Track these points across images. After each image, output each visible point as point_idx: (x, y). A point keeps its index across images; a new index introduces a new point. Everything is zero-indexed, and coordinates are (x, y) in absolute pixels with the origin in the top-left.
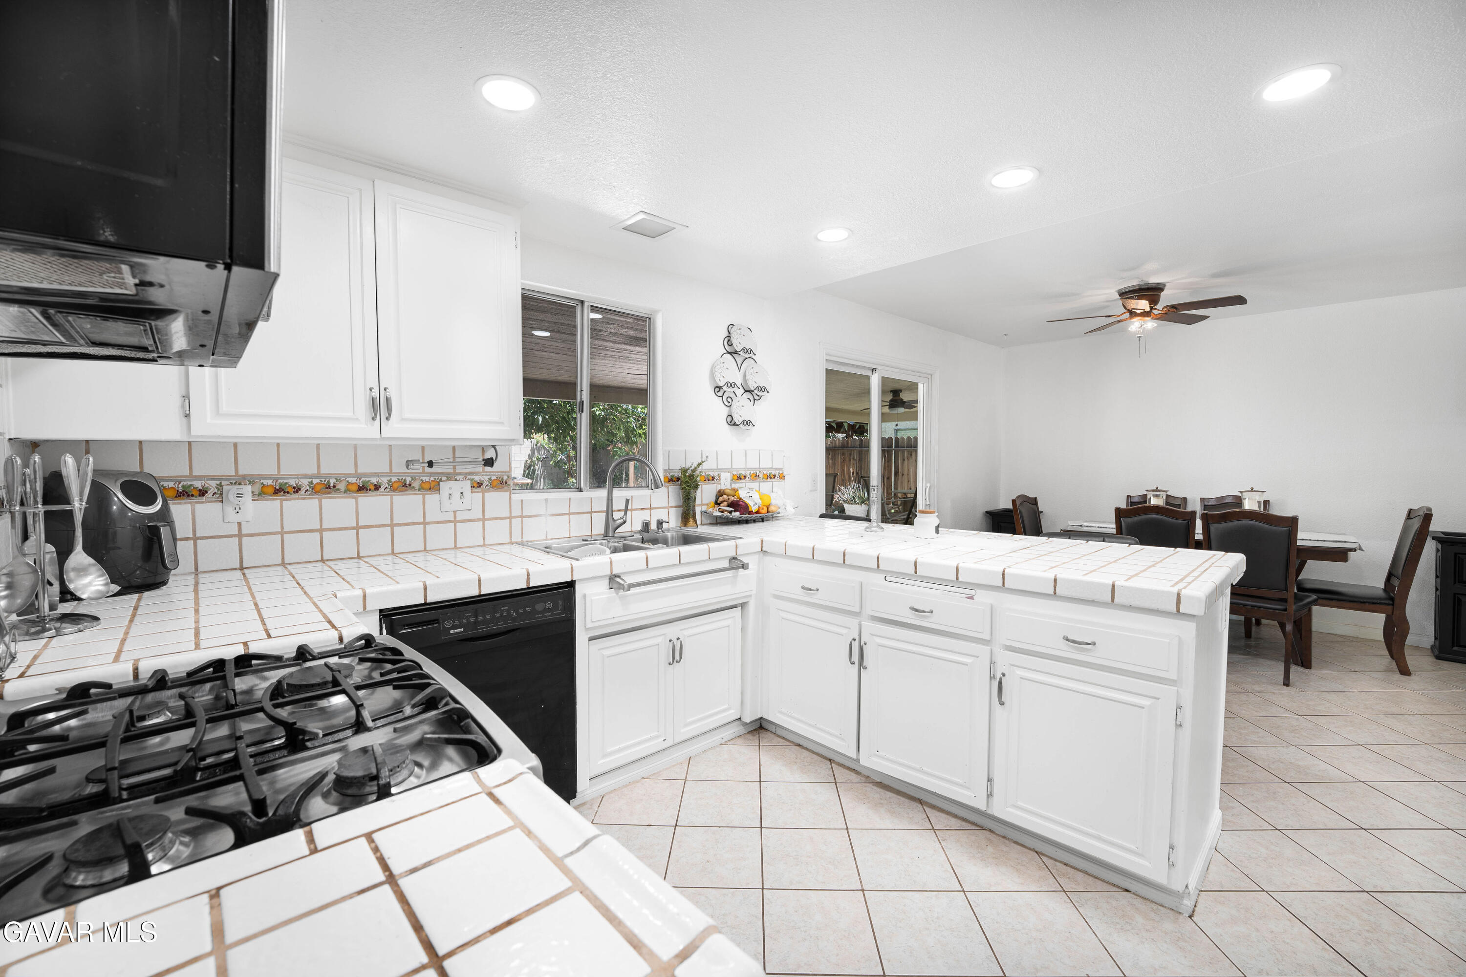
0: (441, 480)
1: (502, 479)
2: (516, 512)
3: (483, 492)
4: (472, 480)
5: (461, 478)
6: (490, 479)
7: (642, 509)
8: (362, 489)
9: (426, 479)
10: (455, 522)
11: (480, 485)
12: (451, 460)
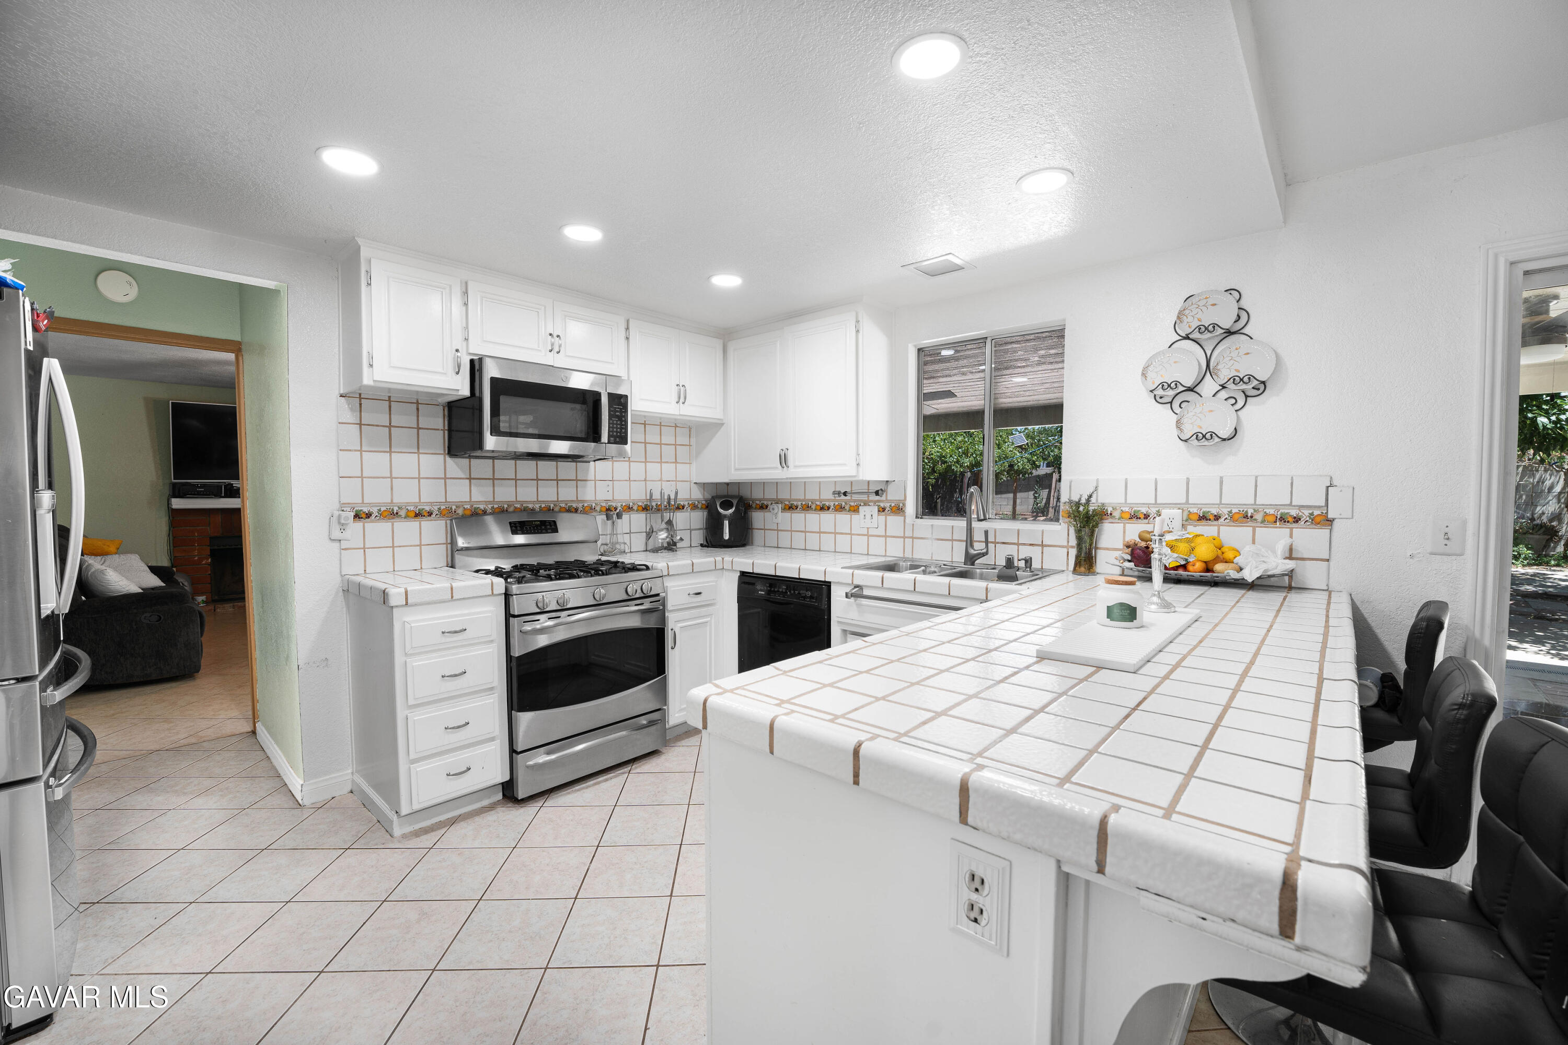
0: (860, 505)
1: (899, 506)
2: (908, 534)
3: (886, 515)
4: (879, 506)
5: (872, 504)
6: (891, 506)
7: (1031, 545)
8: (822, 509)
9: (852, 504)
10: (868, 535)
11: (884, 509)
12: (867, 491)
